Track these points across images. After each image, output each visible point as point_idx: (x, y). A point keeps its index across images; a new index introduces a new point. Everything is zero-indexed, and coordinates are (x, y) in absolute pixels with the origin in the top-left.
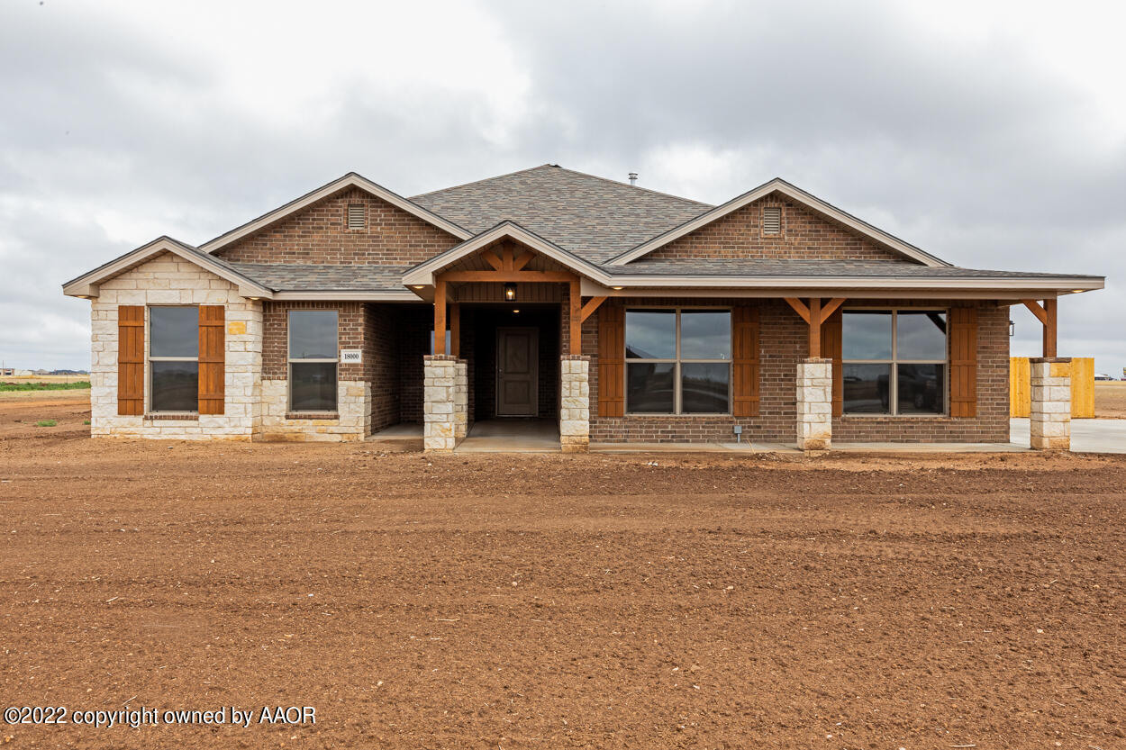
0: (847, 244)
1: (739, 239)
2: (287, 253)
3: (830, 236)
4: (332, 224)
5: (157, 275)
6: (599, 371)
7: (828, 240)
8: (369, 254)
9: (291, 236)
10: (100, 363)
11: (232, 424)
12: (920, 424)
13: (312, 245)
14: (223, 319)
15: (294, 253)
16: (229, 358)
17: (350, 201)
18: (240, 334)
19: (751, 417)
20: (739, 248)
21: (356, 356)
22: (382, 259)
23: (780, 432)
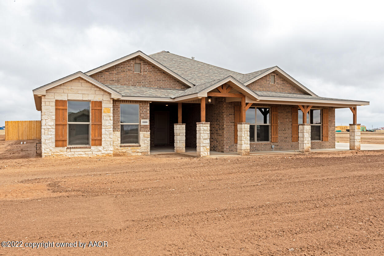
0: (291, 88)
1: (264, 85)
2: (111, 80)
3: (287, 85)
4: (128, 70)
5: (72, 87)
6: (235, 128)
7: (286, 86)
8: (142, 83)
9: (112, 74)
10: (46, 125)
11: (105, 150)
12: (316, 144)
13: (121, 78)
14: (101, 107)
15: (113, 81)
16: (103, 122)
17: (135, 62)
18: (108, 113)
19: (276, 142)
20: (264, 87)
21: (146, 122)
22: (147, 85)
23: (283, 147)
